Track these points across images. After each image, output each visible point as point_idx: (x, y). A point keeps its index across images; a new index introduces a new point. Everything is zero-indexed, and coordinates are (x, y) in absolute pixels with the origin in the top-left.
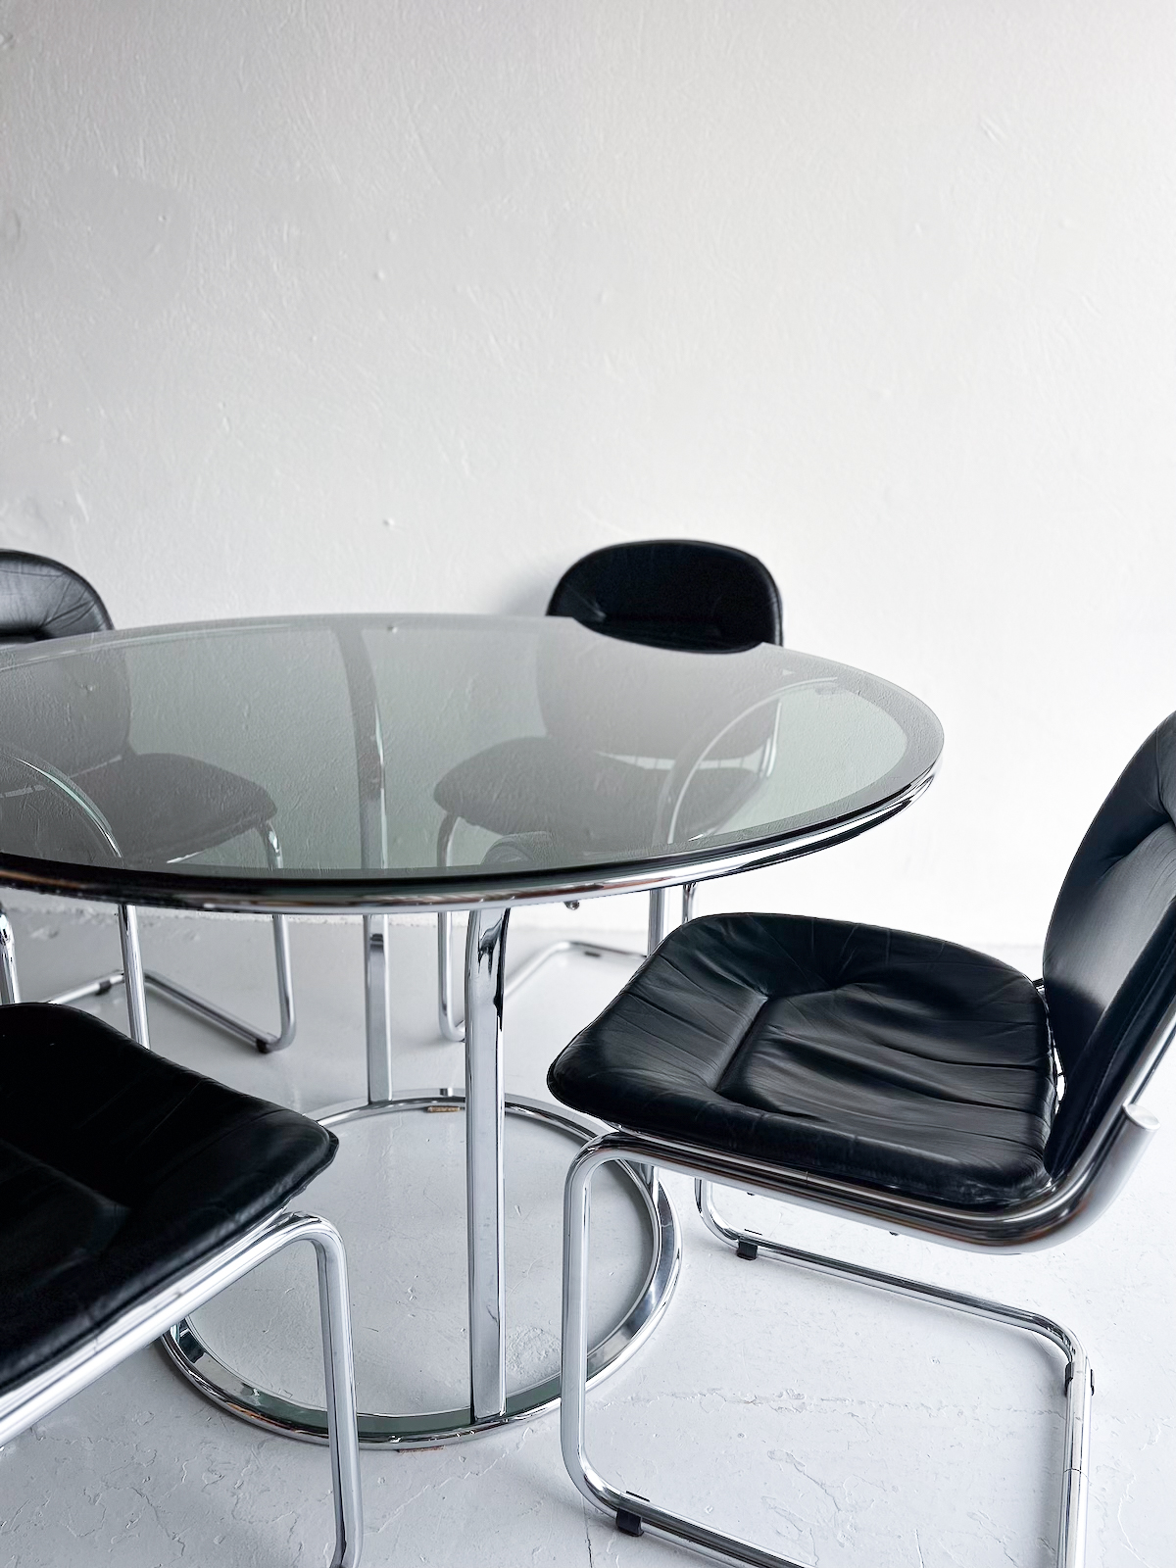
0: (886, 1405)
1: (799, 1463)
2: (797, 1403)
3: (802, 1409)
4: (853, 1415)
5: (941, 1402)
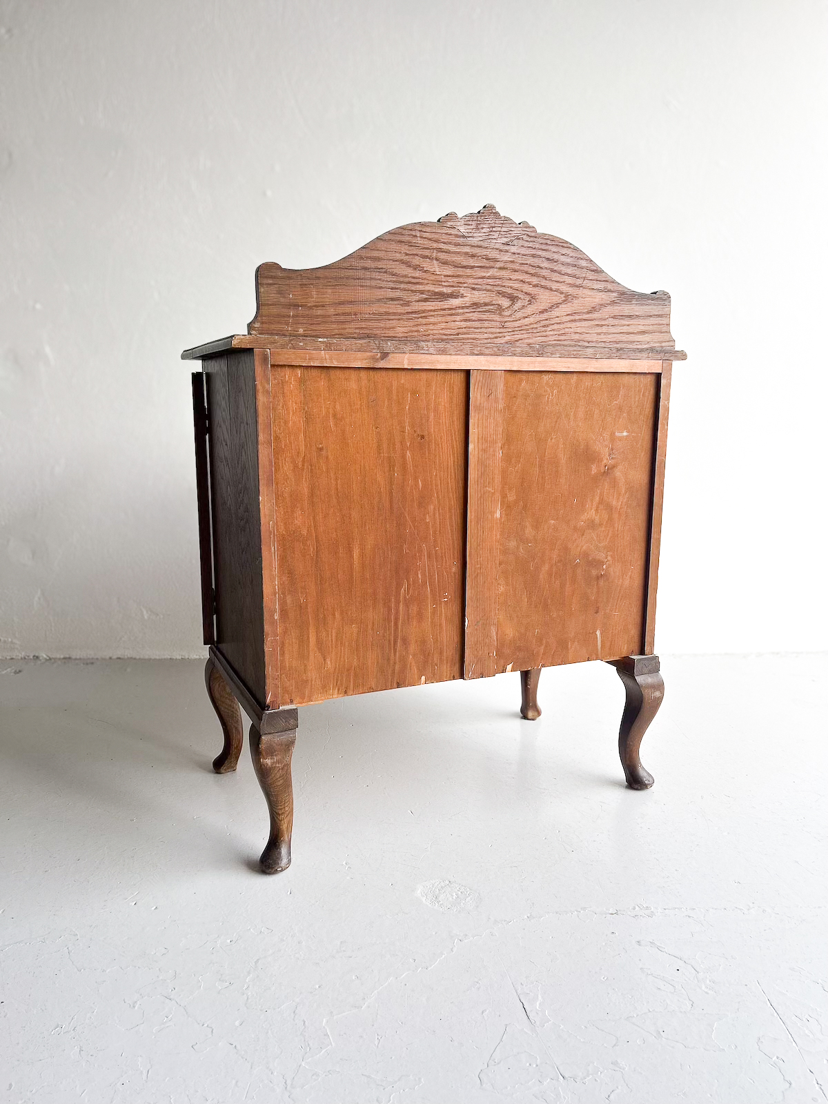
0: (711, 910)
1: (660, 947)
2: (649, 911)
3: (652, 915)
4: (689, 917)
5: (749, 906)
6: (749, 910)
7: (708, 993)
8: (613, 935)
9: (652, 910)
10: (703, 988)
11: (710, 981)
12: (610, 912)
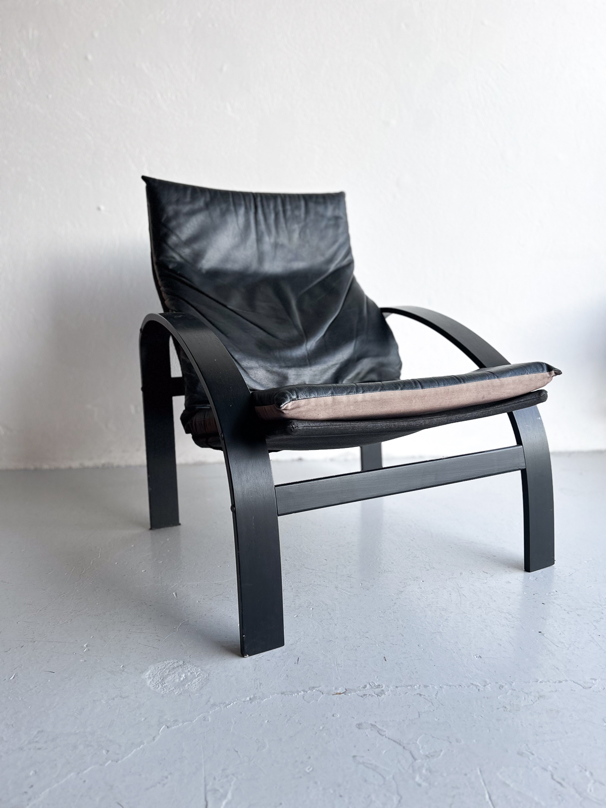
0: (445, 687)
1: (381, 730)
2: (379, 690)
3: (382, 694)
4: (420, 695)
5: (486, 682)
6: (485, 686)
7: (420, 785)
8: (334, 718)
9: (383, 689)
10: (417, 779)
11: (426, 770)
12: (339, 692)
